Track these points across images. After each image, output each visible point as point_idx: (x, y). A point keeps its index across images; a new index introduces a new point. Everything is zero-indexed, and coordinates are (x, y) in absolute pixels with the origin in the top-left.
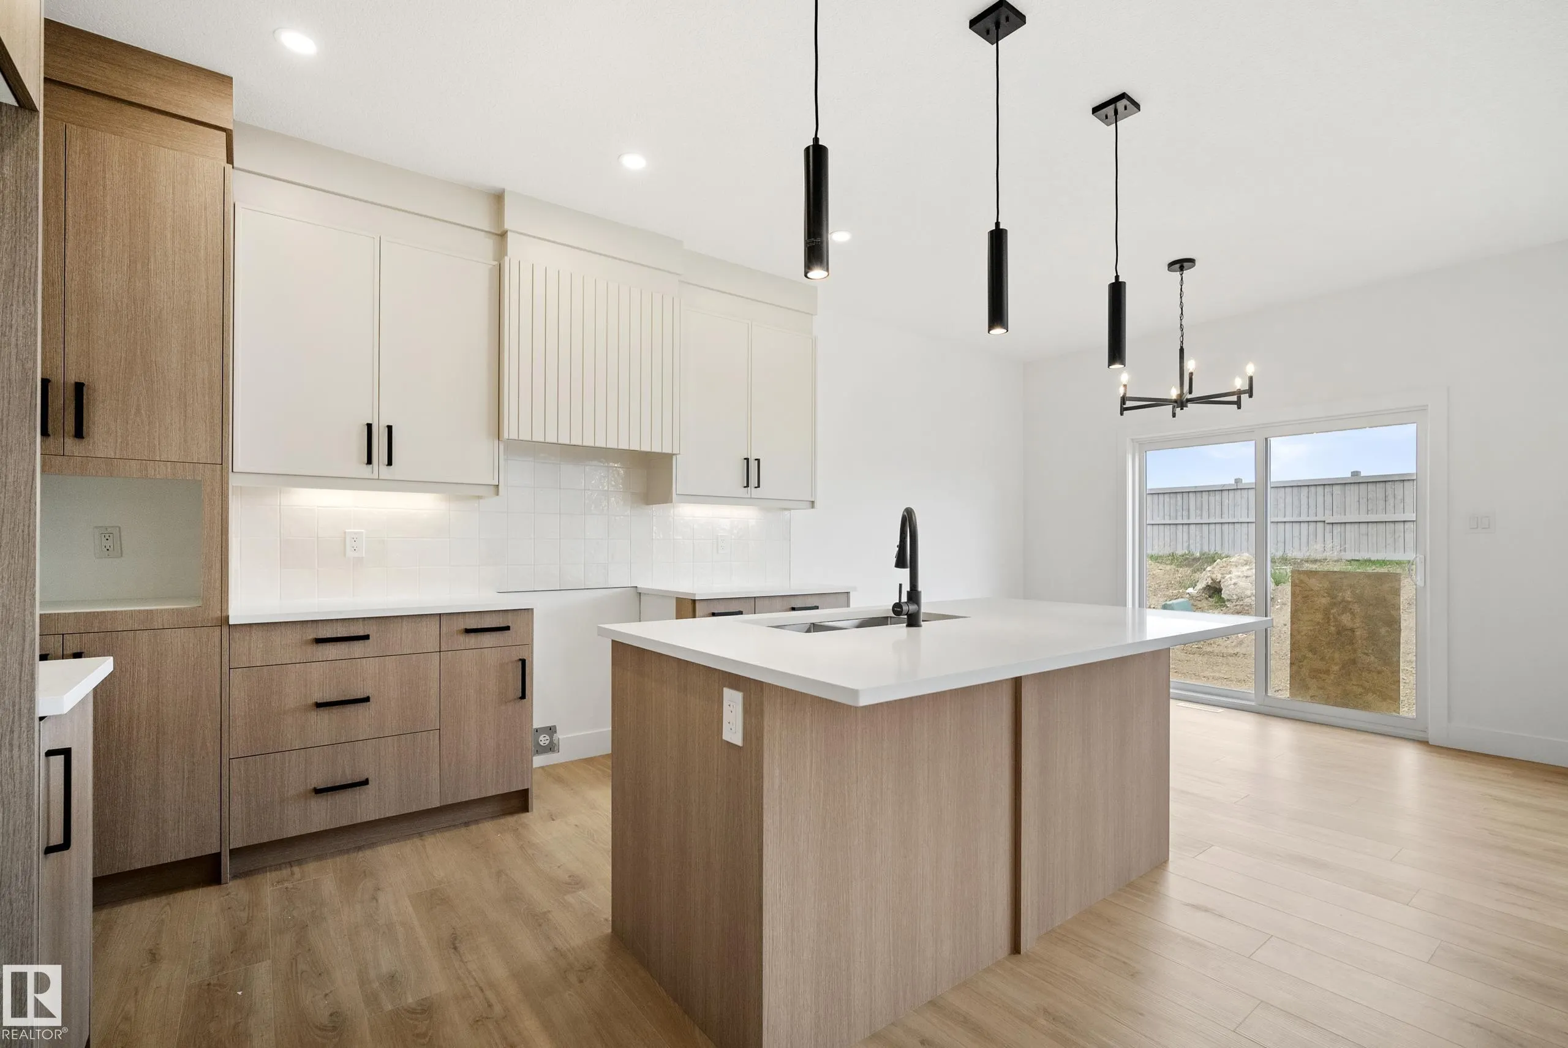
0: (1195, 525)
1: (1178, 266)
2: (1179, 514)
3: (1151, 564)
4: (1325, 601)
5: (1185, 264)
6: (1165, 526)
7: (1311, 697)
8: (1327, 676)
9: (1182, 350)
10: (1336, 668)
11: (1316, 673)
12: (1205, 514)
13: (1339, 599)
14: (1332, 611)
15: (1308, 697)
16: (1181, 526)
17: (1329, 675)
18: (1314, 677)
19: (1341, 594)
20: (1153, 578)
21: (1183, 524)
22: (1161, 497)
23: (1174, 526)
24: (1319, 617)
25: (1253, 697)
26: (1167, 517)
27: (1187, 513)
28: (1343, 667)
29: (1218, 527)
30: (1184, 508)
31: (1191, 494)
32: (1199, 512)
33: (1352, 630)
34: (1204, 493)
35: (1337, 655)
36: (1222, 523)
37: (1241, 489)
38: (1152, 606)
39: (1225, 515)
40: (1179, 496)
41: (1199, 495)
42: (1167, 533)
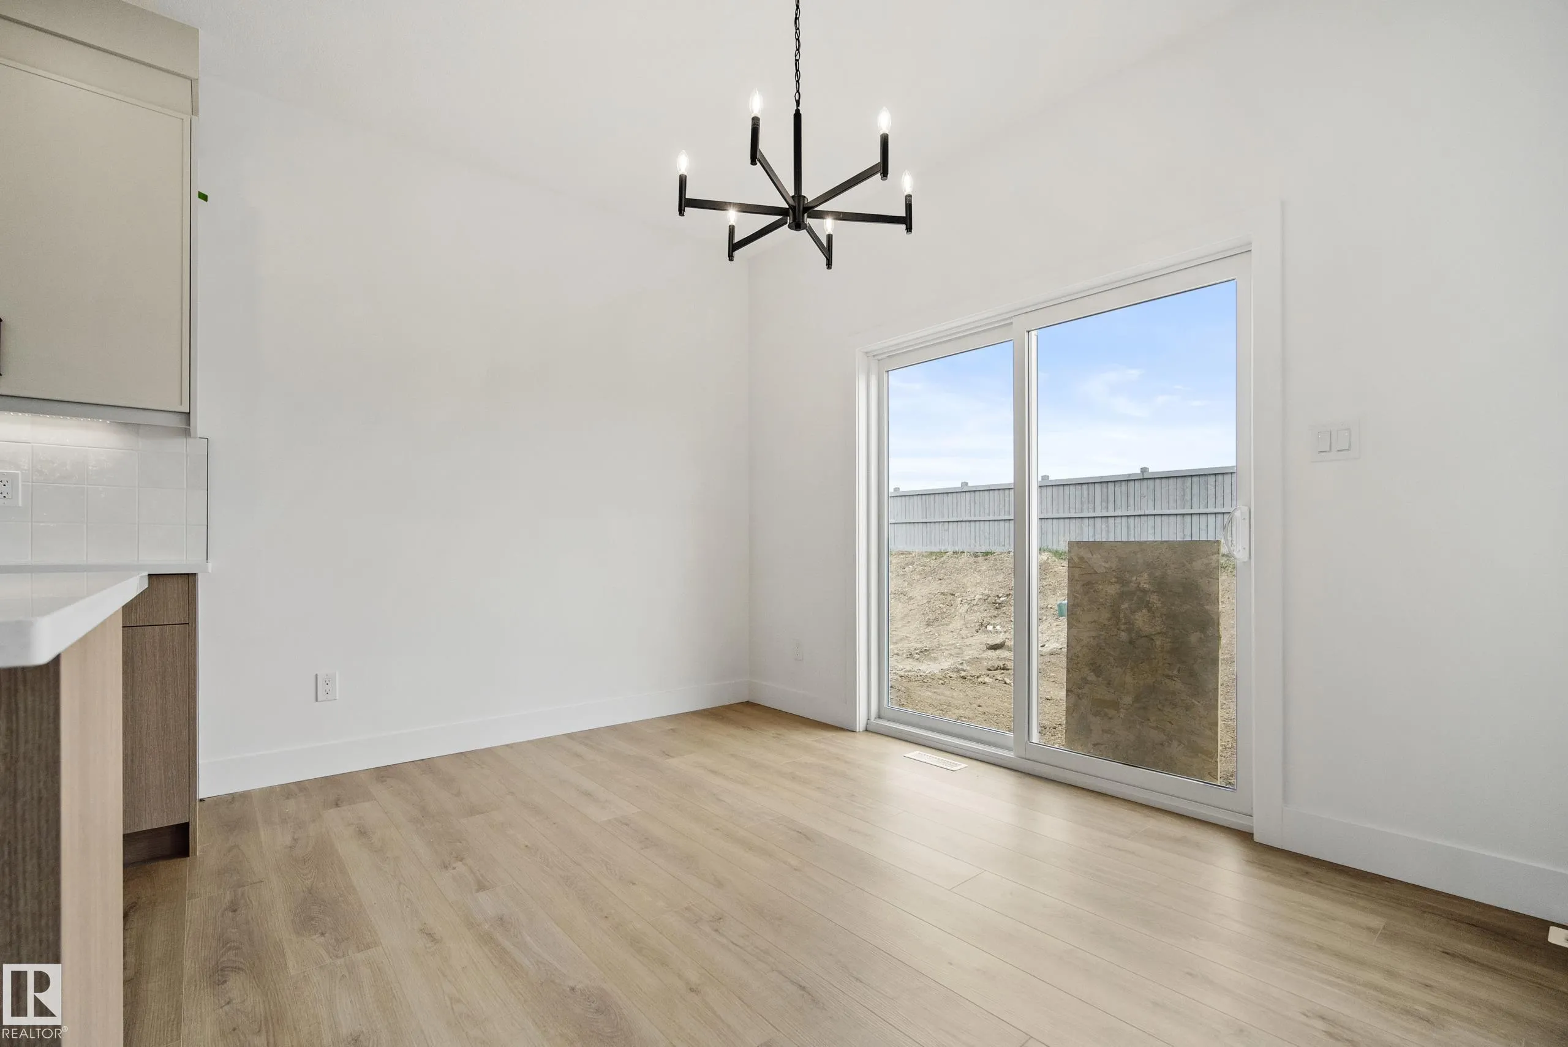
0: (1100, 519)
2: (1085, 506)
3: (1055, 561)
4: (1112, 590)
6: (1071, 519)
7: (1095, 745)
8: (1114, 712)
10: (1128, 700)
11: (1101, 707)
12: (1111, 506)
13: (1133, 586)
14: (1123, 607)
15: (1090, 746)
16: (1087, 520)
17: (1118, 709)
18: (1096, 714)
19: (1134, 579)
20: (1054, 575)
21: (1088, 518)
22: (1066, 488)
23: (1080, 520)
24: (1105, 615)
25: (1011, 743)
26: (1073, 511)
27: (1093, 505)
28: (1137, 699)
29: (1124, 520)
30: (1090, 500)
31: (1096, 485)
32: (1104, 504)
33: (1150, 638)
34: (1110, 484)
35: (1129, 679)
36: (1128, 516)
37: (1147, 479)
38: (1049, 606)
39: (1131, 507)
40: (1085, 487)
41: (1104, 485)
42: (1073, 527)
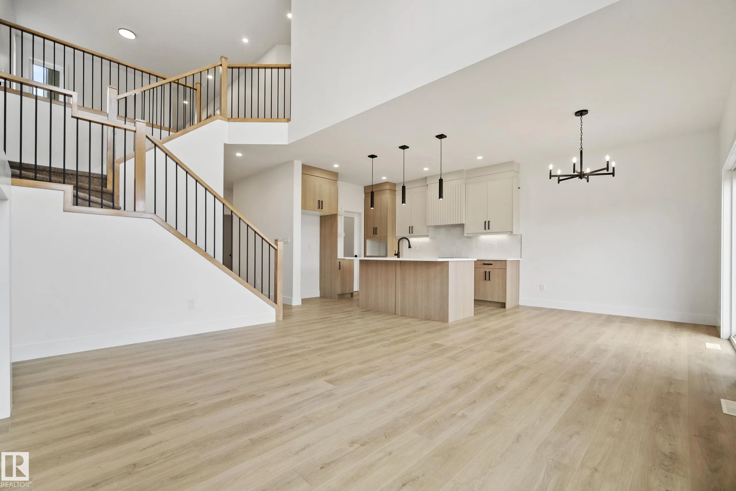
1: (580, 113)
5: (583, 113)
9: (581, 152)
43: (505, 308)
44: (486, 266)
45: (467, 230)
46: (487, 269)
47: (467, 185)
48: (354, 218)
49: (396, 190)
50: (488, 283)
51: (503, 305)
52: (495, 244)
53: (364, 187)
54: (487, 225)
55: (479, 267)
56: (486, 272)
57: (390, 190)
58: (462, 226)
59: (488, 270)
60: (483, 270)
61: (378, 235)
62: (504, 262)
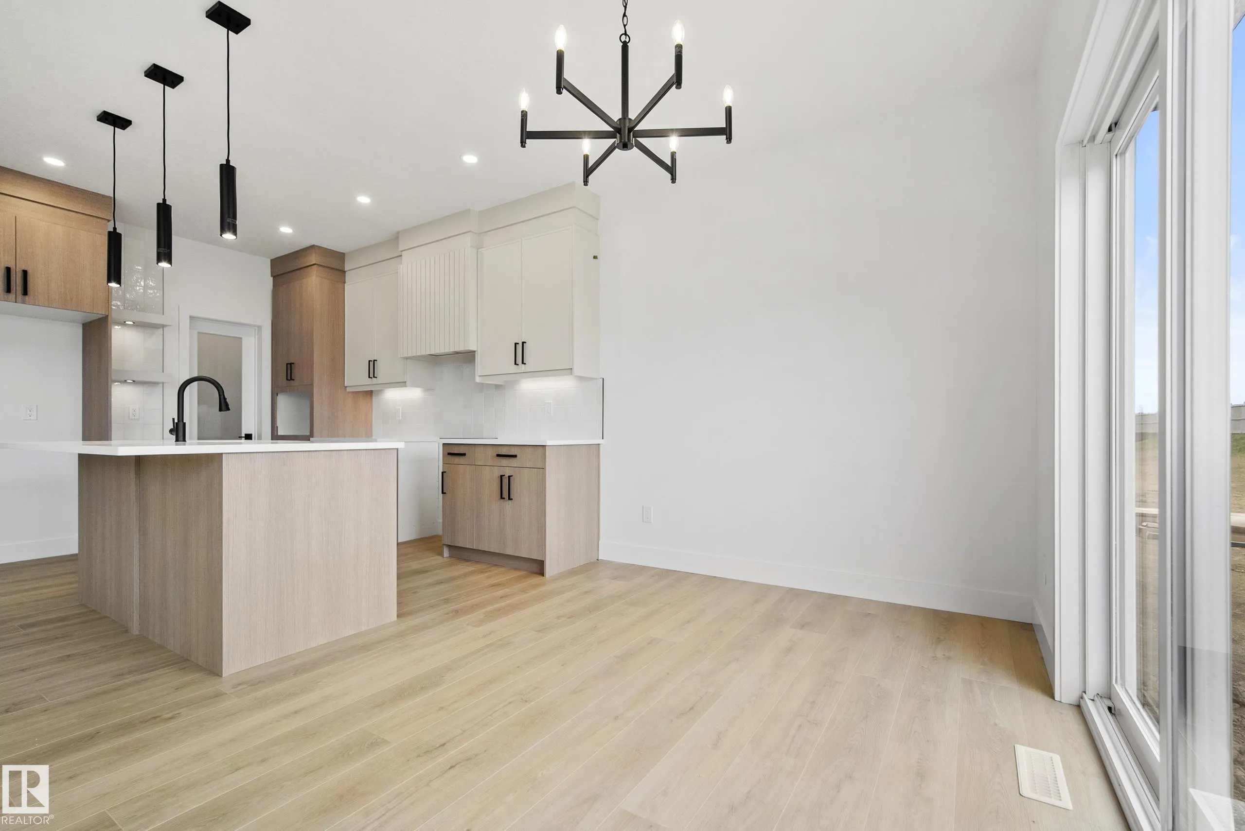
43: (542, 573)
44: (504, 462)
45: (482, 368)
46: (507, 467)
47: (480, 250)
48: (241, 338)
49: (346, 270)
50: (508, 504)
51: (539, 567)
52: (550, 403)
53: (272, 260)
54: (520, 352)
55: (490, 463)
56: (501, 476)
57: (320, 268)
58: (468, 357)
59: (507, 472)
60: (497, 473)
61: (296, 383)
62: (540, 449)
